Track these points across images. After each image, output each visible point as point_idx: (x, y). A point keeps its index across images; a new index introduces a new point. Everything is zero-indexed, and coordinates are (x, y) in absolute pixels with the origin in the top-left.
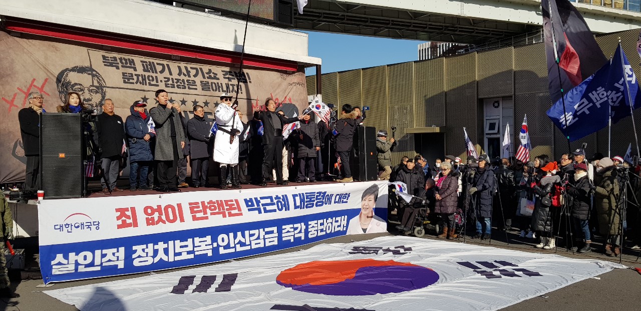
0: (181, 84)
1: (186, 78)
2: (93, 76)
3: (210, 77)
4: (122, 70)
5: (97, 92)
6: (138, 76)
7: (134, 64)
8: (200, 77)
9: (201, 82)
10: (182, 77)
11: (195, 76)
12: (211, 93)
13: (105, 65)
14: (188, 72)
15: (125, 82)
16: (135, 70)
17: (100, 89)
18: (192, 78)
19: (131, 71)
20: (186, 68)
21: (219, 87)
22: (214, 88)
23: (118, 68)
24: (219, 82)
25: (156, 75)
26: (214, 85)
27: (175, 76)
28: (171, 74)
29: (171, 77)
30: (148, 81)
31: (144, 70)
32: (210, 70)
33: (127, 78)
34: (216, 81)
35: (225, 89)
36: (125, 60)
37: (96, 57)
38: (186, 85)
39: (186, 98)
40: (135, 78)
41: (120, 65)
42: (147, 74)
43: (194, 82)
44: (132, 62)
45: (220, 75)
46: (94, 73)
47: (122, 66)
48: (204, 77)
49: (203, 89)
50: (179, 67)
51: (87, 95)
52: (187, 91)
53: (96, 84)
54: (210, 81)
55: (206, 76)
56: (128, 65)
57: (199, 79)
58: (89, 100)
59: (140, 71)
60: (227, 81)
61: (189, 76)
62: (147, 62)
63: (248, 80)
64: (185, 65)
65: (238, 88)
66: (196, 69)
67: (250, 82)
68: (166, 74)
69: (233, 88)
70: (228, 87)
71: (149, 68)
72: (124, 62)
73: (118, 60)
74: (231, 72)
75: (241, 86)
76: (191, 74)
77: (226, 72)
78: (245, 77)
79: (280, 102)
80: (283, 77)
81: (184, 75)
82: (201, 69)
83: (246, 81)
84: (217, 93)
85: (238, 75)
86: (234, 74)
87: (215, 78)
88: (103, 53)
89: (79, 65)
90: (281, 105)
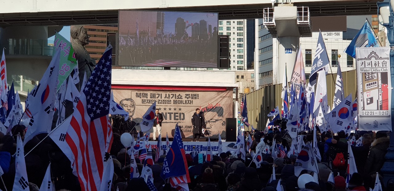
0: (164, 102)
1: (168, 99)
2: (131, 101)
3: (178, 98)
4: (142, 98)
5: (132, 107)
7: (147, 96)
8: (174, 98)
9: (174, 100)
10: (166, 99)
11: (171, 98)
12: (178, 105)
13: (136, 97)
14: (169, 96)
15: (142, 103)
16: (147, 98)
17: (133, 106)
18: (170, 99)
19: (145, 98)
20: (169, 94)
21: (181, 102)
22: (179, 103)
23: (141, 98)
24: (182, 100)
25: (155, 99)
26: (179, 101)
27: (163, 99)
28: (161, 98)
29: (161, 99)
30: (151, 102)
31: (150, 98)
32: (180, 94)
33: (143, 101)
34: (180, 100)
35: (184, 102)
36: (144, 94)
37: (134, 93)
38: (167, 102)
39: (166, 107)
40: (146, 101)
41: (142, 97)
42: (151, 99)
43: (171, 100)
44: (147, 94)
45: (184, 97)
46: (132, 100)
47: (143, 97)
48: (175, 98)
49: (174, 104)
50: (166, 94)
51: (129, 108)
52: (167, 104)
53: (132, 104)
54: (178, 100)
55: (177, 97)
56: (145, 96)
57: (172, 100)
58: (130, 110)
59: (149, 98)
60: (186, 99)
61: (169, 98)
62: (152, 94)
63: (197, 98)
64: (169, 93)
65: (191, 102)
66: (173, 95)
67: (198, 98)
68: (159, 98)
69: (188, 102)
70: (186, 101)
71: (153, 96)
72: (143, 95)
73: (142, 94)
74: (190, 94)
75: (192, 101)
76: (170, 97)
77: (187, 95)
78: (196, 96)
79: (214, 106)
80: (218, 94)
81: (167, 98)
82: (175, 94)
83: (196, 98)
84: (180, 105)
85: (193, 95)
86: (191, 95)
87: (181, 98)
88: (137, 92)
89: (127, 97)
90: (214, 108)
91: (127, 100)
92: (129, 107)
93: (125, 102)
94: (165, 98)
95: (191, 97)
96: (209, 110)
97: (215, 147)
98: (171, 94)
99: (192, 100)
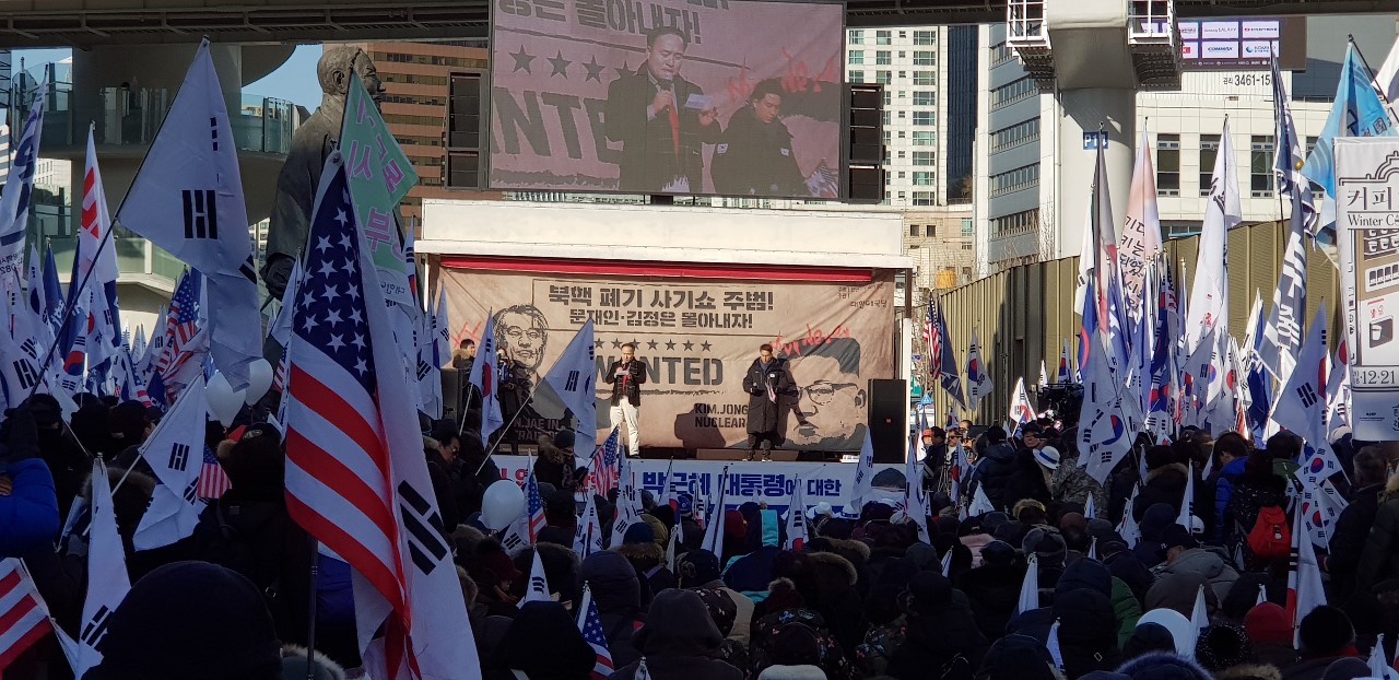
0: (651, 319)
1: (664, 309)
2: (533, 316)
3: (701, 306)
4: (572, 305)
5: (537, 336)
6: (590, 312)
7: (590, 296)
8: (684, 307)
9: (684, 314)
10: (657, 308)
11: (675, 306)
12: (698, 330)
13: (551, 300)
14: (668, 299)
15: (572, 322)
16: (589, 304)
17: (541, 331)
18: (672, 309)
19: (584, 306)
20: (667, 292)
21: (711, 320)
23: (566, 303)
24: (714, 312)
25: (616, 308)
26: (703, 318)
27: (646, 307)
28: (640, 305)
29: (637, 310)
30: (604, 319)
31: (602, 303)
32: (705, 293)
33: (576, 317)
34: (708, 311)
35: (721, 322)
36: (580, 290)
37: (544, 286)
38: (659, 321)
39: (656, 338)
40: (587, 315)
41: (570, 300)
42: (604, 309)
43: (673, 314)
44: (588, 292)
45: (719, 301)
46: (536, 312)
47: (573, 300)
48: (690, 306)
49: (684, 325)
50: (657, 293)
51: (525, 340)
52: (659, 328)
53: (535, 325)
54: (698, 311)
55: (695, 303)
56: (582, 297)
57: (678, 312)
58: (527, 345)
59: (596, 305)
60: (728, 310)
61: (668, 306)
62: (609, 290)
63: (767, 306)
64: (668, 288)
65: (745, 321)
66: (683, 294)
67: (771, 308)
68: (633, 306)
69: (736, 321)
70: (727, 319)
71: (610, 298)
72: (577, 293)
73: (570, 292)
74: (741, 293)
75: (750, 315)
76: (672, 303)
77: (732, 295)
78: (763, 300)
79: (825, 336)
80: (842, 293)
81: (661, 305)
82: (691, 293)
83: (762, 308)
84: (708, 330)
85: (752, 297)
86: (744, 296)
87: (709, 306)
88: (553, 282)
89: (518, 303)
90: (828, 342)
91: (518, 310)
92: (524, 334)
93: (510, 319)
94: (652, 305)
95: (745, 302)
96: (811, 349)
97: (829, 481)
98: (675, 293)
99: (748, 313)
